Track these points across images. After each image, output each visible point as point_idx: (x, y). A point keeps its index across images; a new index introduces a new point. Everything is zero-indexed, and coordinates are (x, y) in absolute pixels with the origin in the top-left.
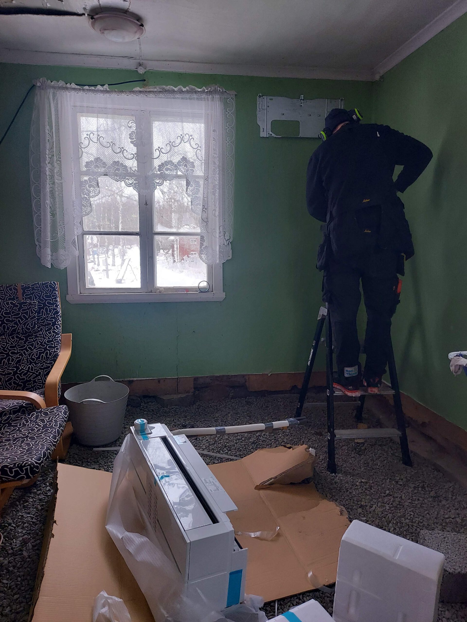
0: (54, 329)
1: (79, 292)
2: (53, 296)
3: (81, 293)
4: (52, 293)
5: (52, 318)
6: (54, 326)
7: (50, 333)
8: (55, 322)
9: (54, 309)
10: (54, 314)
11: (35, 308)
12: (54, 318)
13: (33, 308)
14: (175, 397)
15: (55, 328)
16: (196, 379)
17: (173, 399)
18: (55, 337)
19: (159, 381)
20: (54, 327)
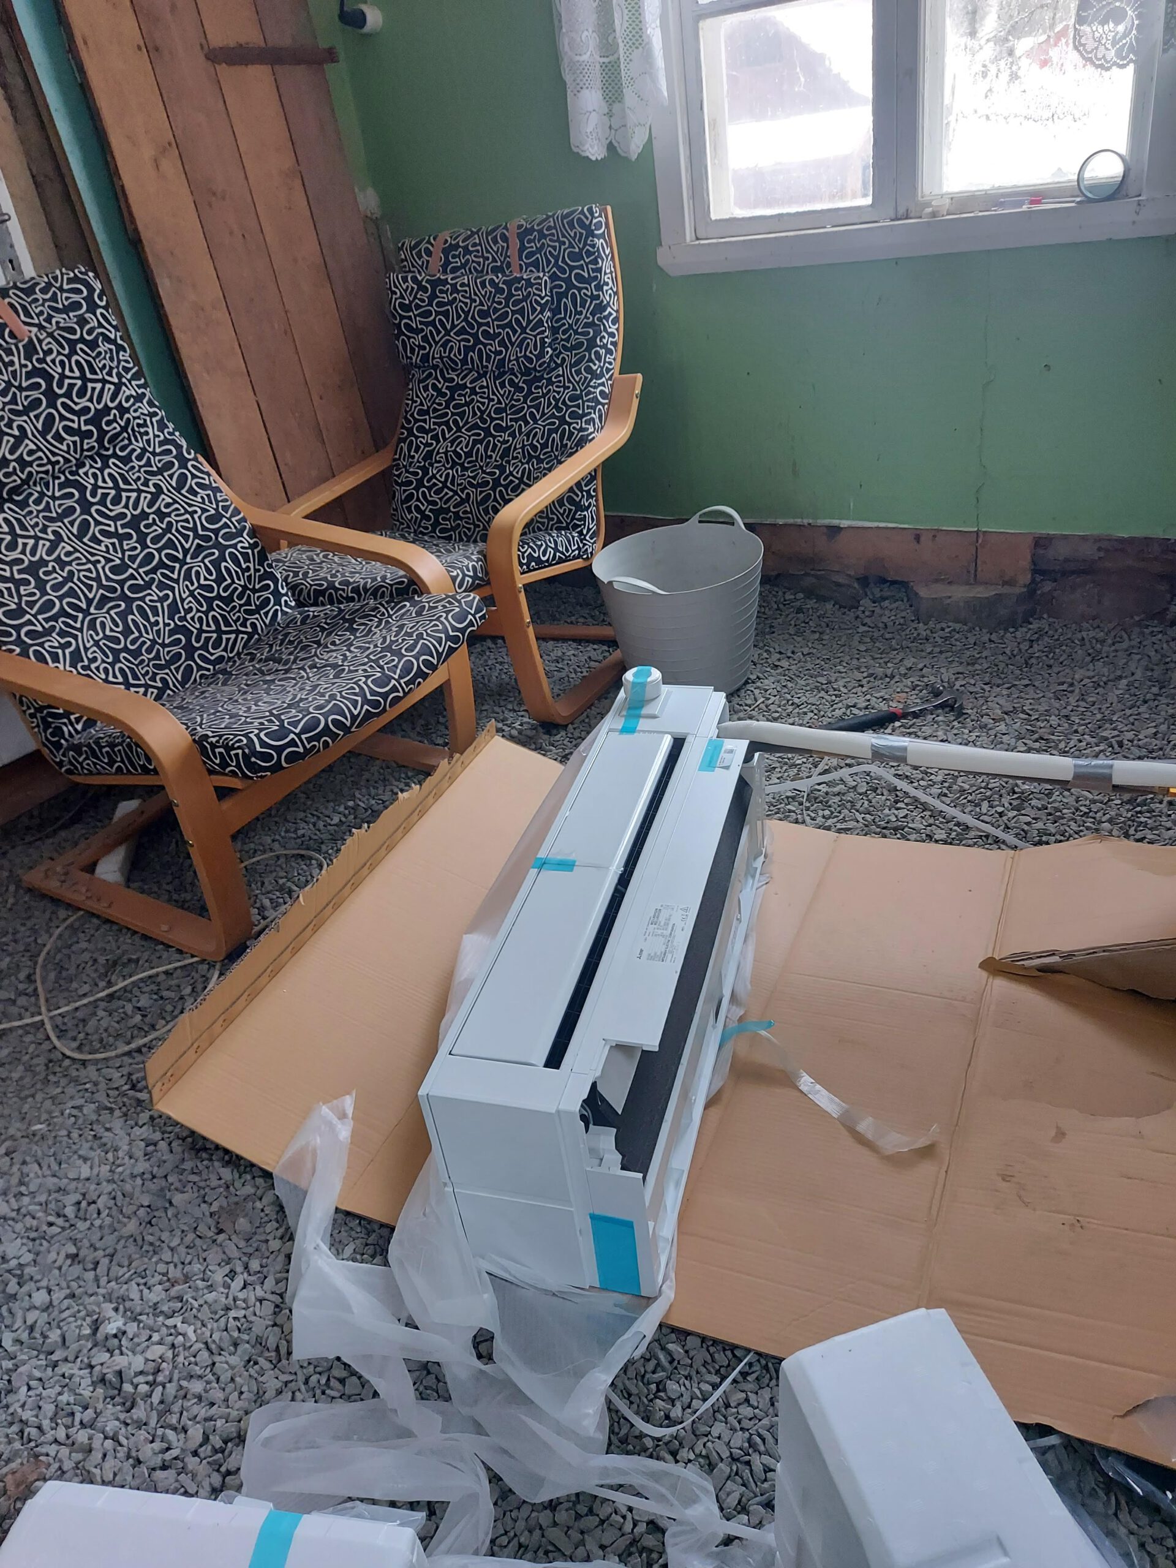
0: (590, 360)
1: (689, 235)
2: (589, 254)
3: (697, 239)
4: (585, 244)
5: (587, 325)
6: (588, 349)
7: (578, 372)
8: (594, 338)
9: (594, 297)
10: (593, 314)
11: (539, 296)
12: (592, 325)
13: (535, 294)
14: (959, 593)
15: (593, 357)
16: (1041, 542)
17: (948, 601)
18: (588, 385)
19: (918, 538)
20: (590, 355)
